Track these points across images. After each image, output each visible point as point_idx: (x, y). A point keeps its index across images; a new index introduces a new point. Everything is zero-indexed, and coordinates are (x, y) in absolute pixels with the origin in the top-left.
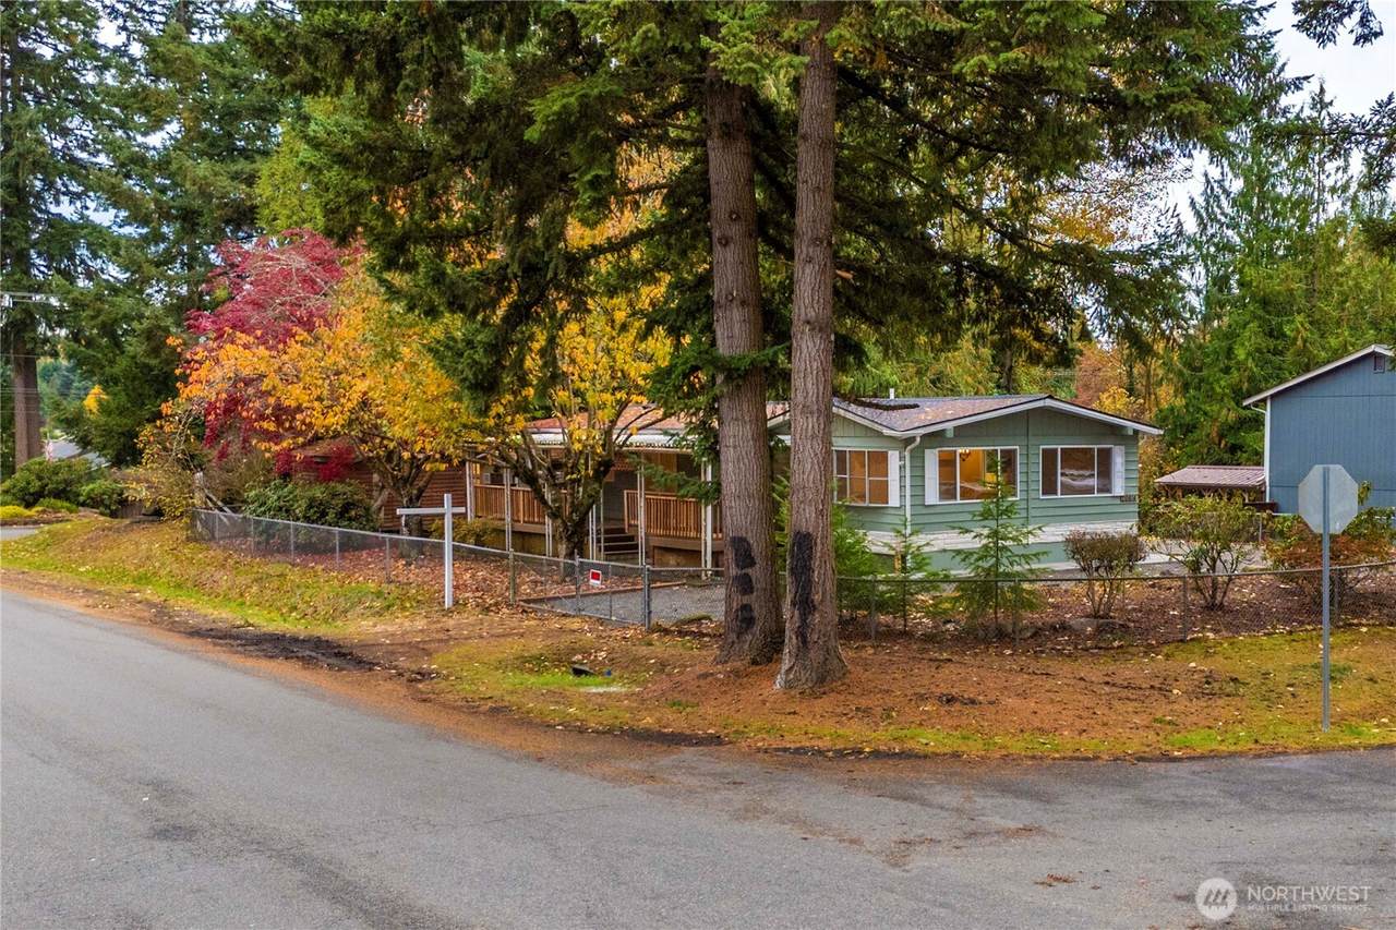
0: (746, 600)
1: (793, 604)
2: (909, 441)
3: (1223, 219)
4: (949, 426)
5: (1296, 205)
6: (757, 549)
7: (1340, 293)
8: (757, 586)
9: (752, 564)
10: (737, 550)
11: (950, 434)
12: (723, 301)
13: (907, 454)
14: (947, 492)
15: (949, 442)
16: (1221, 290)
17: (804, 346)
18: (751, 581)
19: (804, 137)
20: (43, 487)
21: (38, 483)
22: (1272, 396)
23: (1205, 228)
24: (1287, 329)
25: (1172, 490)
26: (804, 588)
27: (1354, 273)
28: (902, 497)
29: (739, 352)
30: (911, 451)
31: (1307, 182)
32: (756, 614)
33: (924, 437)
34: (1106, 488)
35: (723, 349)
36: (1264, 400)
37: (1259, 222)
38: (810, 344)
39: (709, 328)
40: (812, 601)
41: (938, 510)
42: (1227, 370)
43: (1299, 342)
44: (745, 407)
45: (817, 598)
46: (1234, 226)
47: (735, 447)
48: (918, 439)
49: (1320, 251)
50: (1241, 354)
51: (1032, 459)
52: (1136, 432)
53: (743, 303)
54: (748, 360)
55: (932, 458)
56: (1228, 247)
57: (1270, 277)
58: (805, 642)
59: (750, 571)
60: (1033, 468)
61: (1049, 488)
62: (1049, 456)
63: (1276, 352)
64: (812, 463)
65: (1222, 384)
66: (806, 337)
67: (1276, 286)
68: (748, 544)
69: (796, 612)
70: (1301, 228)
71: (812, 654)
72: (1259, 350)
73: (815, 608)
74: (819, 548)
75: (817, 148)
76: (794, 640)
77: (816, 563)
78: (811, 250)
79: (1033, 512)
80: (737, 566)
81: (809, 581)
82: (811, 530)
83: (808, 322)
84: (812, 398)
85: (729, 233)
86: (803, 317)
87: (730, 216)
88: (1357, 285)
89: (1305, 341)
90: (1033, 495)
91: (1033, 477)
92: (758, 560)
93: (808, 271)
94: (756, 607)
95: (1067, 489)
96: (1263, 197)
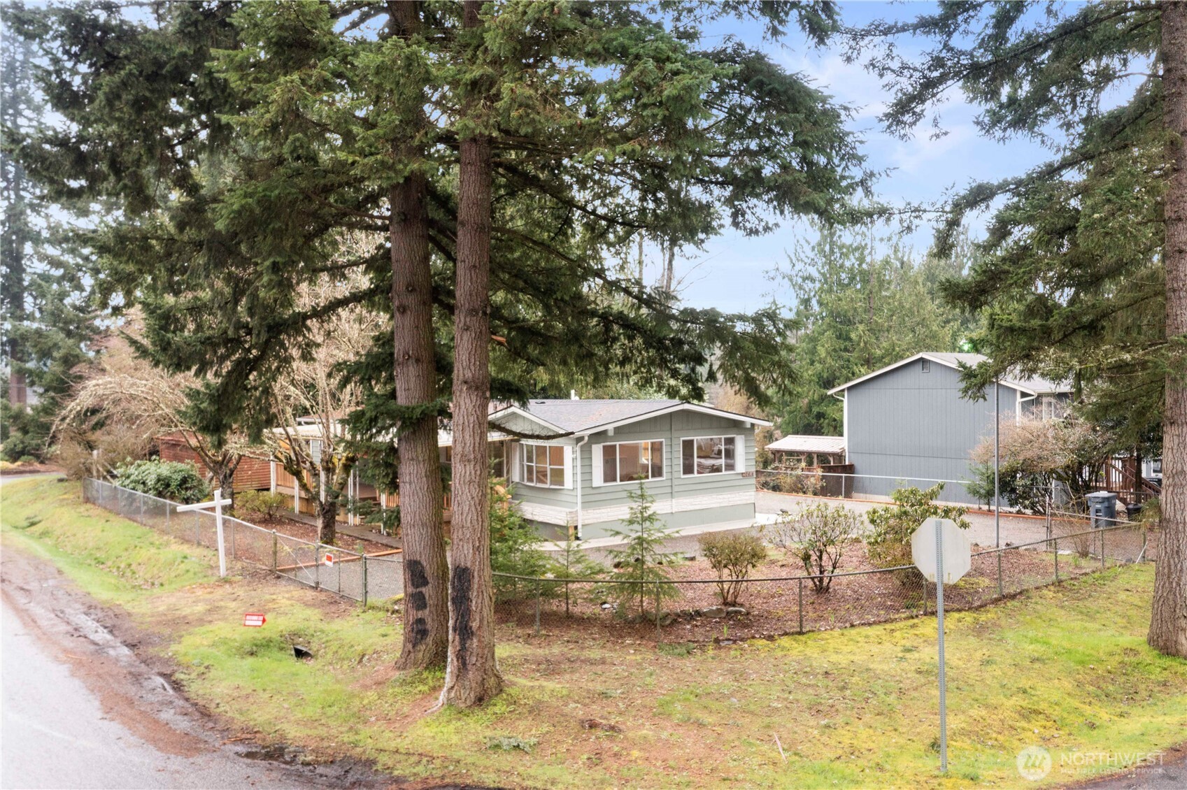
0: (420, 614)
1: (455, 630)
2: (580, 439)
3: (806, 260)
4: (610, 427)
5: (857, 249)
6: (429, 572)
7: (889, 310)
8: (430, 602)
9: (425, 583)
10: (412, 572)
11: (611, 433)
12: (401, 360)
13: (578, 449)
14: (609, 476)
15: (612, 439)
16: (806, 308)
17: (462, 403)
18: (424, 598)
19: (463, 224)
20: (24, 448)
21: (21, 446)
22: (849, 389)
23: (794, 265)
24: (853, 336)
25: (778, 454)
26: (463, 616)
27: (898, 296)
28: (575, 481)
29: (414, 403)
30: (582, 447)
31: (863, 234)
32: (429, 627)
33: (591, 436)
34: (730, 467)
35: (402, 400)
36: (843, 390)
37: (831, 261)
38: (468, 401)
39: (391, 379)
40: (471, 627)
41: (603, 490)
42: (812, 363)
43: (862, 344)
44: (419, 450)
45: (475, 625)
46: (814, 264)
47: (410, 483)
48: (586, 438)
49: (874, 282)
50: (822, 352)
51: (675, 448)
52: (753, 425)
53: (418, 361)
54: (418, 411)
55: (597, 451)
56: (810, 278)
57: (840, 300)
58: (464, 664)
59: (423, 590)
60: (675, 455)
61: (688, 469)
62: (688, 445)
63: (846, 350)
64: (470, 505)
65: (809, 373)
66: (464, 395)
67: (844, 305)
68: (423, 567)
69: (457, 637)
70: (860, 265)
71: (471, 675)
72: (835, 350)
73: (472, 633)
74: (476, 580)
75: (473, 233)
76: (455, 663)
77: (473, 594)
78: (468, 320)
79: (676, 489)
80: (413, 585)
81: (468, 610)
82: (469, 565)
83: (466, 382)
84: (469, 448)
85: (405, 302)
86: (461, 377)
87: (407, 288)
88: (900, 303)
89: (865, 343)
90: (675, 475)
91: (675, 462)
92: (430, 580)
93: (465, 338)
94: (429, 621)
95: (702, 469)
96: (832, 244)
